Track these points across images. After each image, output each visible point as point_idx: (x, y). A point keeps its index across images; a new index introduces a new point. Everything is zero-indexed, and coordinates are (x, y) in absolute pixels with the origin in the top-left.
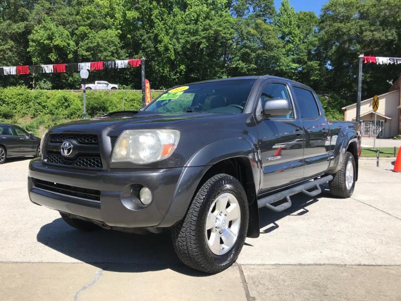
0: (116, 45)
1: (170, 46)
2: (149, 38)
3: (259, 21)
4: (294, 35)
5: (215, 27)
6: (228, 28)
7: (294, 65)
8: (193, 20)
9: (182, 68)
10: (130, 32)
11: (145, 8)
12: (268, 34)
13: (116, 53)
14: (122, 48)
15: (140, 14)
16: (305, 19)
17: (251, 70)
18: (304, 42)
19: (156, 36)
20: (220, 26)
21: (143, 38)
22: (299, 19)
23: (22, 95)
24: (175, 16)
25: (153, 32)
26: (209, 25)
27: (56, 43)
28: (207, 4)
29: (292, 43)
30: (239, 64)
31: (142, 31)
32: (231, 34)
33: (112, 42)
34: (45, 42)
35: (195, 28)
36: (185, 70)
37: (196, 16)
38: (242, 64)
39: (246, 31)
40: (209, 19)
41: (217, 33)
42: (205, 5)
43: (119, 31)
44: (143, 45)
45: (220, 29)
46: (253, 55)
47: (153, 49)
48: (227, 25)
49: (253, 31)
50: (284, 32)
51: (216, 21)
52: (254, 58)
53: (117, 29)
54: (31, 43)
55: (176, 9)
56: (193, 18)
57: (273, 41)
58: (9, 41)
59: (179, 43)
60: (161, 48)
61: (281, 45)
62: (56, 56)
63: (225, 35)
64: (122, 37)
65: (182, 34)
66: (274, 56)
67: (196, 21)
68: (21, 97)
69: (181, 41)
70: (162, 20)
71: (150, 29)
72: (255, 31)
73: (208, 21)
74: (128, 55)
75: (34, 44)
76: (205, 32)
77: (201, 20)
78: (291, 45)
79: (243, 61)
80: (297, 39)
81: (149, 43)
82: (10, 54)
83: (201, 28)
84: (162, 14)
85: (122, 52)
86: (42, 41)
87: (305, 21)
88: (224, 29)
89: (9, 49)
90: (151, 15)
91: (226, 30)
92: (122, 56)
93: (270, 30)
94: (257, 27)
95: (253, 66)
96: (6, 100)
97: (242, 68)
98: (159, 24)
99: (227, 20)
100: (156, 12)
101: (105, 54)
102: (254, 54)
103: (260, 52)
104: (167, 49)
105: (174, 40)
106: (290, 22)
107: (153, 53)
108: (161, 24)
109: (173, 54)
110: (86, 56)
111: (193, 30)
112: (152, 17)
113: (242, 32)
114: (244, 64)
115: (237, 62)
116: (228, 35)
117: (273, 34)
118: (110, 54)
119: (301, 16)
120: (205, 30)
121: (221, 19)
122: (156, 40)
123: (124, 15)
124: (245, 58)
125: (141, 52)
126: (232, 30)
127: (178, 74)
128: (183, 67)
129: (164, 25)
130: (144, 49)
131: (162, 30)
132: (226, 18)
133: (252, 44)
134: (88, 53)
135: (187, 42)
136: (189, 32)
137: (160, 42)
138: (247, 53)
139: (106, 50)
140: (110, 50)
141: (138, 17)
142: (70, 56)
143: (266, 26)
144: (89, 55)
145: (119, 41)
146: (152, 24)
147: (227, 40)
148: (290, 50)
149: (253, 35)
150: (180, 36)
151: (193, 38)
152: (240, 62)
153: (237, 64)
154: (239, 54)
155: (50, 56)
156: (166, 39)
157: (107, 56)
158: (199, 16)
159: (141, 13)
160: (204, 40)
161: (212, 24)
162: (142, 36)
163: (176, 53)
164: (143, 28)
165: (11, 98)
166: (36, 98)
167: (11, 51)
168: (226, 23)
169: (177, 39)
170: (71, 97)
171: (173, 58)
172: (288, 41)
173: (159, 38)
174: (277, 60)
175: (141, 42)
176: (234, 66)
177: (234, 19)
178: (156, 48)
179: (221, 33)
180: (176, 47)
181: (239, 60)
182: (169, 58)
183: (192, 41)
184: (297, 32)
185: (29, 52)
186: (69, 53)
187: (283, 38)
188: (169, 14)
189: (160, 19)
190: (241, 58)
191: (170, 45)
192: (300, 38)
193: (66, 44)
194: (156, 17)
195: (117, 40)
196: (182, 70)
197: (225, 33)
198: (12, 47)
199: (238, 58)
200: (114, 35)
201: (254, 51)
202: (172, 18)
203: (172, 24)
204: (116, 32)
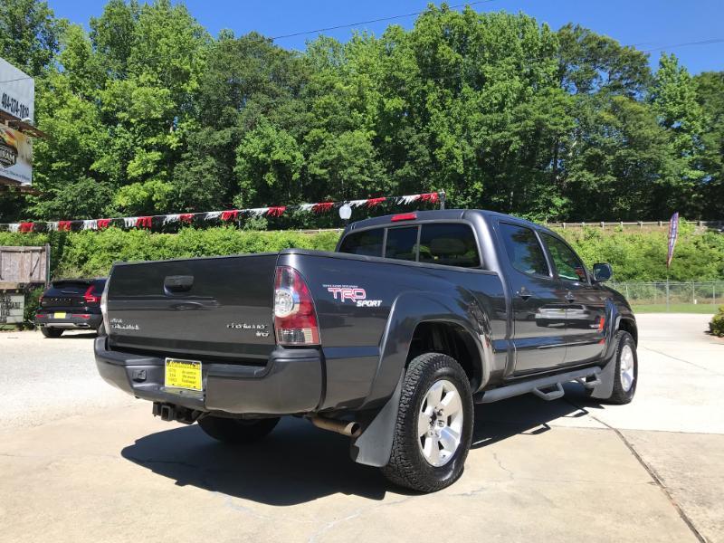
0: (367, 156)
1: (457, 152)
2: (422, 141)
3: (619, 98)
4: (691, 117)
5: (537, 115)
6: (561, 115)
7: (695, 174)
8: (496, 105)
9: (477, 187)
10: (389, 131)
11: (415, 92)
12: (638, 120)
13: (367, 168)
14: (377, 159)
15: (406, 103)
16: (715, 86)
17: (606, 184)
18: (712, 130)
19: (434, 135)
20: (546, 112)
21: (411, 142)
22: (702, 87)
23: (229, 239)
24: (465, 99)
25: (428, 130)
26: (526, 112)
27: (276, 157)
28: (520, 76)
29: (688, 131)
30: (583, 176)
31: (409, 130)
32: (566, 124)
33: (361, 150)
34: (260, 157)
35: (500, 118)
36: (481, 190)
37: (500, 99)
38: (588, 176)
39: (595, 116)
40: (524, 100)
41: (539, 123)
42: (517, 78)
43: (373, 132)
44: (411, 153)
45: (546, 116)
46: (610, 158)
47: (427, 159)
48: (559, 109)
49: (608, 117)
50: (670, 114)
51: (539, 103)
52: (612, 163)
53: (369, 129)
54: (239, 159)
55: (466, 89)
56: (495, 102)
57: (648, 132)
58: (209, 158)
59: (471, 144)
60: (441, 155)
61: (665, 137)
62: (275, 177)
63: (554, 128)
64: (376, 142)
65: (477, 130)
66: (651, 159)
67: (502, 106)
68: (227, 243)
69: (474, 140)
70: (444, 108)
71: (423, 126)
72: (612, 117)
73: (522, 106)
74: (385, 170)
75: (243, 160)
76: (518, 124)
77: (510, 104)
78: (687, 136)
79: (590, 170)
80: (698, 124)
81: (422, 148)
82: (209, 177)
83: (510, 117)
84: (442, 98)
85: (377, 165)
86: (255, 155)
87: (714, 90)
88: (554, 116)
89: (208, 170)
90: (425, 102)
91: (557, 119)
92: (376, 172)
93: (641, 112)
94: (615, 108)
95: (610, 178)
96: (206, 248)
97: (589, 183)
98: (438, 116)
99: (559, 101)
100: (432, 97)
101: (350, 170)
102: (612, 157)
103: (623, 152)
104: (451, 157)
105: (463, 141)
106: (682, 93)
107: (428, 164)
108: (441, 115)
109: (461, 165)
110: (320, 175)
111: (497, 122)
112: (427, 106)
113: (586, 119)
114: (592, 175)
115: (580, 173)
116: (561, 128)
117: (648, 118)
118: (357, 170)
119: (707, 82)
120: (518, 120)
121: (547, 100)
122: (433, 143)
123: (381, 106)
124: (593, 164)
125: (407, 164)
126: (568, 118)
127: (469, 198)
128: (478, 185)
129: (446, 116)
130: (412, 160)
131: (443, 125)
132: (557, 98)
133: (606, 139)
134: (324, 171)
135: (486, 143)
136: (490, 126)
137: (440, 145)
138: (597, 155)
139: (351, 164)
140: (357, 163)
141: (404, 108)
142: (296, 176)
143: (633, 106)
144: (324, 175)
145: (372, 148)
146: (426, 117)
147: (559, 136)
148: (684, 145)
149: (608, 124)
150: (473, 134)
151: (496, 136)
152: (585, 172)
153: (579, 177)
154: (581, 158)
155: (266, 178)
156: (450, 141)
157: (353, 174)
158: (505, 97)
159: (409, 100)
160: (517, 138)
161: (530, 110)
162: (409, 137)
163: (467, 162)
164: (412, 124)
165: (213, 245)
166: (249, 244)
167: (211, 173)
168: (557, 105)
169: (469, 139)
170: (300, 241)
171: (461, 171)
172: (679, 130)
173: (438, 140)
174: (658, 165)
175: (407, 147)
176: (573, 180)
177: (570, 96)
178: (433, 157)
179: (548, 123)
180: (466, 152)
181: (582, 170)
182: (454, 171)
183: (495, 140)
184: (697, 110)
185: (236, 173)
186: (295, 172)
187: (668, 123)
188: (455, 97)
189: (441, 108)
190: (586, 163)
191: (455, 150)
192: (704, 121)
193: (289, 158)
194: (433, 105)
195: (369, 147)
196: (477, 190)
197: (555, 124)
198: (213, 166)
199: (580, 165)
200: (365, 139)
201: (610, 151)
202: (461, 104)
203: (460, 115)
204: (368, 135)
